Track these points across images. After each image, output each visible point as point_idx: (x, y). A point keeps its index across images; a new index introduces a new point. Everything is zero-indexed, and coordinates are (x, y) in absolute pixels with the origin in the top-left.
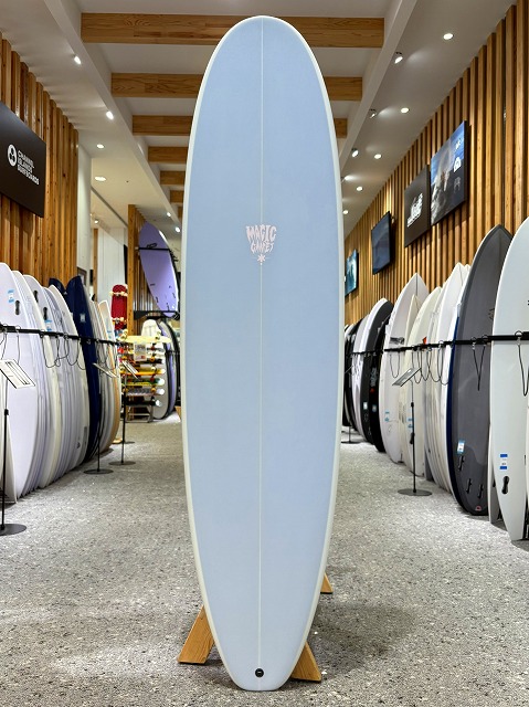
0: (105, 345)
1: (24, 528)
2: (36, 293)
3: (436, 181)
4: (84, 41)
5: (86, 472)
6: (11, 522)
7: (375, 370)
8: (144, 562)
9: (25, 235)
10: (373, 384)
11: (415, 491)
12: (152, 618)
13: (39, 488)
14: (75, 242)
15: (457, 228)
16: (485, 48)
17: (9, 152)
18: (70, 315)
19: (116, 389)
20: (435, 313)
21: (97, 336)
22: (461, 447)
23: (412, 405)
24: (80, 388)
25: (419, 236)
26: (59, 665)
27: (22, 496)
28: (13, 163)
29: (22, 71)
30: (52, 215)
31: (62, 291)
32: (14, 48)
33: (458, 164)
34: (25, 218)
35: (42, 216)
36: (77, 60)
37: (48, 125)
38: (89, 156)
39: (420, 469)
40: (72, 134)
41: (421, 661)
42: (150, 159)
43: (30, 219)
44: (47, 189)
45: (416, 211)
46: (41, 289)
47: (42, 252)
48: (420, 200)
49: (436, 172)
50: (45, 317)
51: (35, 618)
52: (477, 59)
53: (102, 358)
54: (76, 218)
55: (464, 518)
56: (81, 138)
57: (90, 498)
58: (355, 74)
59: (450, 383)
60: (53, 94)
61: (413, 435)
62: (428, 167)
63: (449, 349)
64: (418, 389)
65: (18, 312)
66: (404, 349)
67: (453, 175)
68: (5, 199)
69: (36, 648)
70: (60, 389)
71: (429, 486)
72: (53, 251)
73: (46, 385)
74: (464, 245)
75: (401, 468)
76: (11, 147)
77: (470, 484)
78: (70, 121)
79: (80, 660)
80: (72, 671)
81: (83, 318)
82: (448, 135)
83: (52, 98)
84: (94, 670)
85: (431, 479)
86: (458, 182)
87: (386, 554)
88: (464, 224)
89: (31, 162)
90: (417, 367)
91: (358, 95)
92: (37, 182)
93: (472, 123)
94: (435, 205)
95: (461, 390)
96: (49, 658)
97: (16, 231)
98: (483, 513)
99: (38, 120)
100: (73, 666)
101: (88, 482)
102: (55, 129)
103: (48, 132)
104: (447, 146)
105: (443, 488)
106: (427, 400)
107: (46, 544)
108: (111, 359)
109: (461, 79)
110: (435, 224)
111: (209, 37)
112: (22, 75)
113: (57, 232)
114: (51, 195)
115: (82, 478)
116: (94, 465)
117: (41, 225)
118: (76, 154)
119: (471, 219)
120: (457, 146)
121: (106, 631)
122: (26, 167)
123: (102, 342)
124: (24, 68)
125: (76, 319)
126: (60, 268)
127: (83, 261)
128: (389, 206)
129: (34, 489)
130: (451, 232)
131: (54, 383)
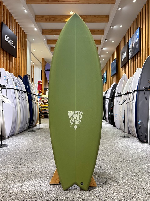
0: (34, 95)
1: (8, 146)
2: (13, 78)
3: (130, 46)
4: (27, 4)
5: (29, 131)
6: (4, 144)
7: (112, 103)
8: (42, 155)
9: (11, 63)
10: (112, 107)
11: (125, 136)
12: (43, 172)
13: (14, 135)
14: (26, 66)
15: (137, 60)
16: (145, 5)
17: (6, 37)
18: (24, 86)
19: (38, 108)
20: (131, 83)
21: (32, 92)
22: (139, 122)
23: (124, 111)
24: (27, 107)
25: (125, 64)
26: (11, 186)
27: (9, 137)
28: (7, 41)
29: (10, 15)
30: (19, 58)
31: (22, 79)
32: (7, 8)
33: (137, 40)
34: (11, 58)
35: (16, 58)
36: (26, 11)
37: (18, 32)
38: (31, 43)
39: (126, 130)
40: (25, 36)
41: (132, 187)
42: (48, 43)
43: (12, 58)
44: (18, 50)
45: (124, 56)
46: (15, 78)
47: (16, 68)
48: (125, 53)
49: (130, 44)
50: (16, 85)
51: (6, 172)
52: (143, 9)
53: (33, 99)
54: (26, 60)
55: (141, 143)
56: (28, 37)
57: (29, 138)
58: (106, 14)
59: (136, 103)
60: (19, 23)
61: (124, 120)
62: (128, 43)
63: (136, 92)
64: (126, 106)
65: (7, 83)
66: (121, 95)
67: (136, 44)
68: (5, 52)
69: (5, 181)
70: (20, 106)
71: (129, 135)
72: (20, 68)
73: (16, 105)
74: (139, 64)
75: (120, 130)
76: (6, 36)
77: (142, 133)
78: (24, 31)
79: (18, 185)
80: (15, 188)
81: (28, 87)
82: (134, 32)
83: (19, 24)
84: (22, 188)
85: (129, 133)
86: (137, 45)
87: (117, 153)
88: (139, 58)
89: (12, 41)
90: (125, 99)
91: (107, 21)
92: (14, 47)
93: (142, 27)
94: (130, 54)
95: (140, 105)
96: (8, 184)
97: (8, 61)
98: (147, 142)
99: (15, 30)
100: (16, 187)
101: (29, 134)
102: (20, 33)
103: (18, 34)
104: (134, 35)
105: (133, 136)
106: (129, 110)
107: (14, 150)
108: (36, 99)
109: (138, 16)
110: (130, 60)
111: (63, 1)
112: (10, 16)
113: (21, 63)
114: (19, 52)
115: (27, 133)
116: (31, 130)
117: (16, 60)
118: (26, 41)
119: (141, 56)
120: (137, 35)
121: (28, 176)
122: (11, 43)
123: (34, 94)
124: (10, 14)
125: (26, 87)
126: (21, 73)
127: (28, 72)
128: (116, 56)
129: (12, 135)
130: (135, 61)
131: (18, 104)
